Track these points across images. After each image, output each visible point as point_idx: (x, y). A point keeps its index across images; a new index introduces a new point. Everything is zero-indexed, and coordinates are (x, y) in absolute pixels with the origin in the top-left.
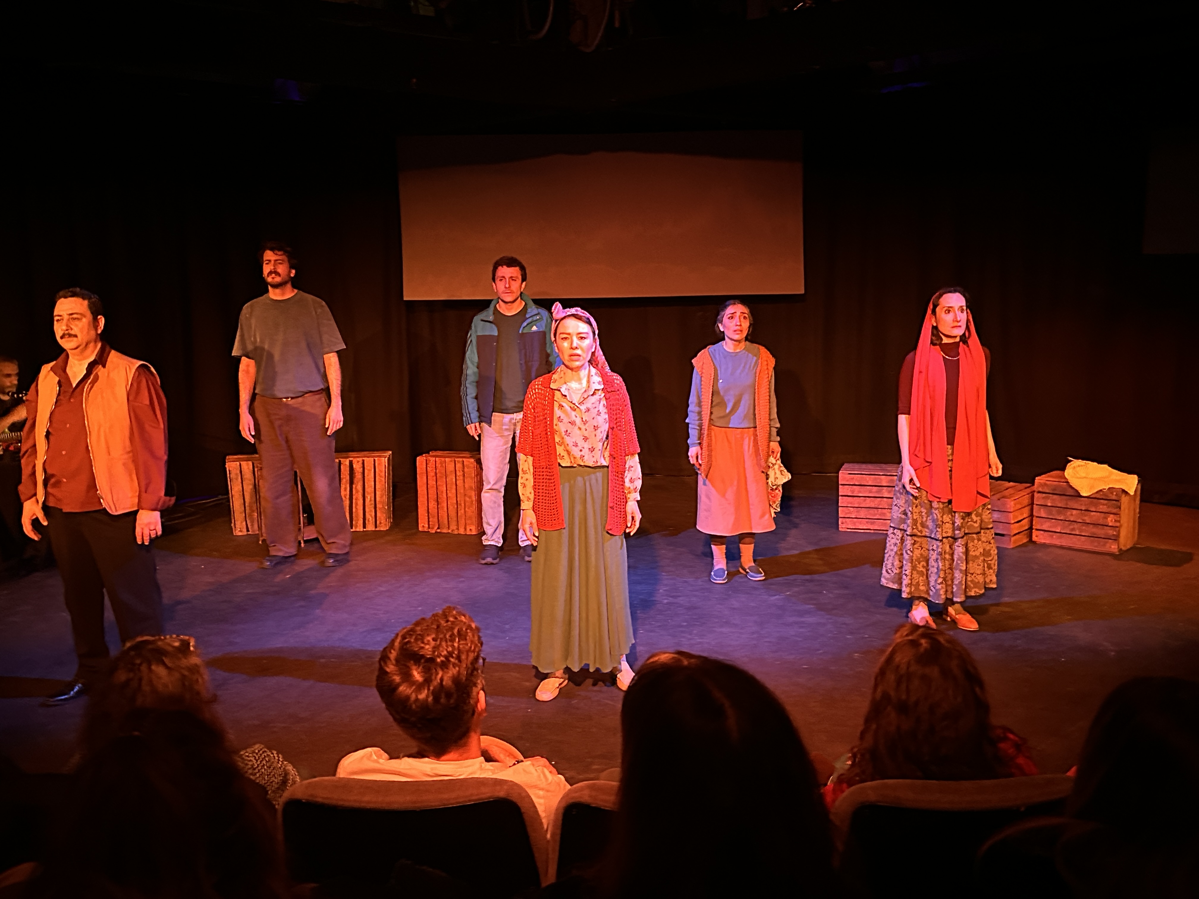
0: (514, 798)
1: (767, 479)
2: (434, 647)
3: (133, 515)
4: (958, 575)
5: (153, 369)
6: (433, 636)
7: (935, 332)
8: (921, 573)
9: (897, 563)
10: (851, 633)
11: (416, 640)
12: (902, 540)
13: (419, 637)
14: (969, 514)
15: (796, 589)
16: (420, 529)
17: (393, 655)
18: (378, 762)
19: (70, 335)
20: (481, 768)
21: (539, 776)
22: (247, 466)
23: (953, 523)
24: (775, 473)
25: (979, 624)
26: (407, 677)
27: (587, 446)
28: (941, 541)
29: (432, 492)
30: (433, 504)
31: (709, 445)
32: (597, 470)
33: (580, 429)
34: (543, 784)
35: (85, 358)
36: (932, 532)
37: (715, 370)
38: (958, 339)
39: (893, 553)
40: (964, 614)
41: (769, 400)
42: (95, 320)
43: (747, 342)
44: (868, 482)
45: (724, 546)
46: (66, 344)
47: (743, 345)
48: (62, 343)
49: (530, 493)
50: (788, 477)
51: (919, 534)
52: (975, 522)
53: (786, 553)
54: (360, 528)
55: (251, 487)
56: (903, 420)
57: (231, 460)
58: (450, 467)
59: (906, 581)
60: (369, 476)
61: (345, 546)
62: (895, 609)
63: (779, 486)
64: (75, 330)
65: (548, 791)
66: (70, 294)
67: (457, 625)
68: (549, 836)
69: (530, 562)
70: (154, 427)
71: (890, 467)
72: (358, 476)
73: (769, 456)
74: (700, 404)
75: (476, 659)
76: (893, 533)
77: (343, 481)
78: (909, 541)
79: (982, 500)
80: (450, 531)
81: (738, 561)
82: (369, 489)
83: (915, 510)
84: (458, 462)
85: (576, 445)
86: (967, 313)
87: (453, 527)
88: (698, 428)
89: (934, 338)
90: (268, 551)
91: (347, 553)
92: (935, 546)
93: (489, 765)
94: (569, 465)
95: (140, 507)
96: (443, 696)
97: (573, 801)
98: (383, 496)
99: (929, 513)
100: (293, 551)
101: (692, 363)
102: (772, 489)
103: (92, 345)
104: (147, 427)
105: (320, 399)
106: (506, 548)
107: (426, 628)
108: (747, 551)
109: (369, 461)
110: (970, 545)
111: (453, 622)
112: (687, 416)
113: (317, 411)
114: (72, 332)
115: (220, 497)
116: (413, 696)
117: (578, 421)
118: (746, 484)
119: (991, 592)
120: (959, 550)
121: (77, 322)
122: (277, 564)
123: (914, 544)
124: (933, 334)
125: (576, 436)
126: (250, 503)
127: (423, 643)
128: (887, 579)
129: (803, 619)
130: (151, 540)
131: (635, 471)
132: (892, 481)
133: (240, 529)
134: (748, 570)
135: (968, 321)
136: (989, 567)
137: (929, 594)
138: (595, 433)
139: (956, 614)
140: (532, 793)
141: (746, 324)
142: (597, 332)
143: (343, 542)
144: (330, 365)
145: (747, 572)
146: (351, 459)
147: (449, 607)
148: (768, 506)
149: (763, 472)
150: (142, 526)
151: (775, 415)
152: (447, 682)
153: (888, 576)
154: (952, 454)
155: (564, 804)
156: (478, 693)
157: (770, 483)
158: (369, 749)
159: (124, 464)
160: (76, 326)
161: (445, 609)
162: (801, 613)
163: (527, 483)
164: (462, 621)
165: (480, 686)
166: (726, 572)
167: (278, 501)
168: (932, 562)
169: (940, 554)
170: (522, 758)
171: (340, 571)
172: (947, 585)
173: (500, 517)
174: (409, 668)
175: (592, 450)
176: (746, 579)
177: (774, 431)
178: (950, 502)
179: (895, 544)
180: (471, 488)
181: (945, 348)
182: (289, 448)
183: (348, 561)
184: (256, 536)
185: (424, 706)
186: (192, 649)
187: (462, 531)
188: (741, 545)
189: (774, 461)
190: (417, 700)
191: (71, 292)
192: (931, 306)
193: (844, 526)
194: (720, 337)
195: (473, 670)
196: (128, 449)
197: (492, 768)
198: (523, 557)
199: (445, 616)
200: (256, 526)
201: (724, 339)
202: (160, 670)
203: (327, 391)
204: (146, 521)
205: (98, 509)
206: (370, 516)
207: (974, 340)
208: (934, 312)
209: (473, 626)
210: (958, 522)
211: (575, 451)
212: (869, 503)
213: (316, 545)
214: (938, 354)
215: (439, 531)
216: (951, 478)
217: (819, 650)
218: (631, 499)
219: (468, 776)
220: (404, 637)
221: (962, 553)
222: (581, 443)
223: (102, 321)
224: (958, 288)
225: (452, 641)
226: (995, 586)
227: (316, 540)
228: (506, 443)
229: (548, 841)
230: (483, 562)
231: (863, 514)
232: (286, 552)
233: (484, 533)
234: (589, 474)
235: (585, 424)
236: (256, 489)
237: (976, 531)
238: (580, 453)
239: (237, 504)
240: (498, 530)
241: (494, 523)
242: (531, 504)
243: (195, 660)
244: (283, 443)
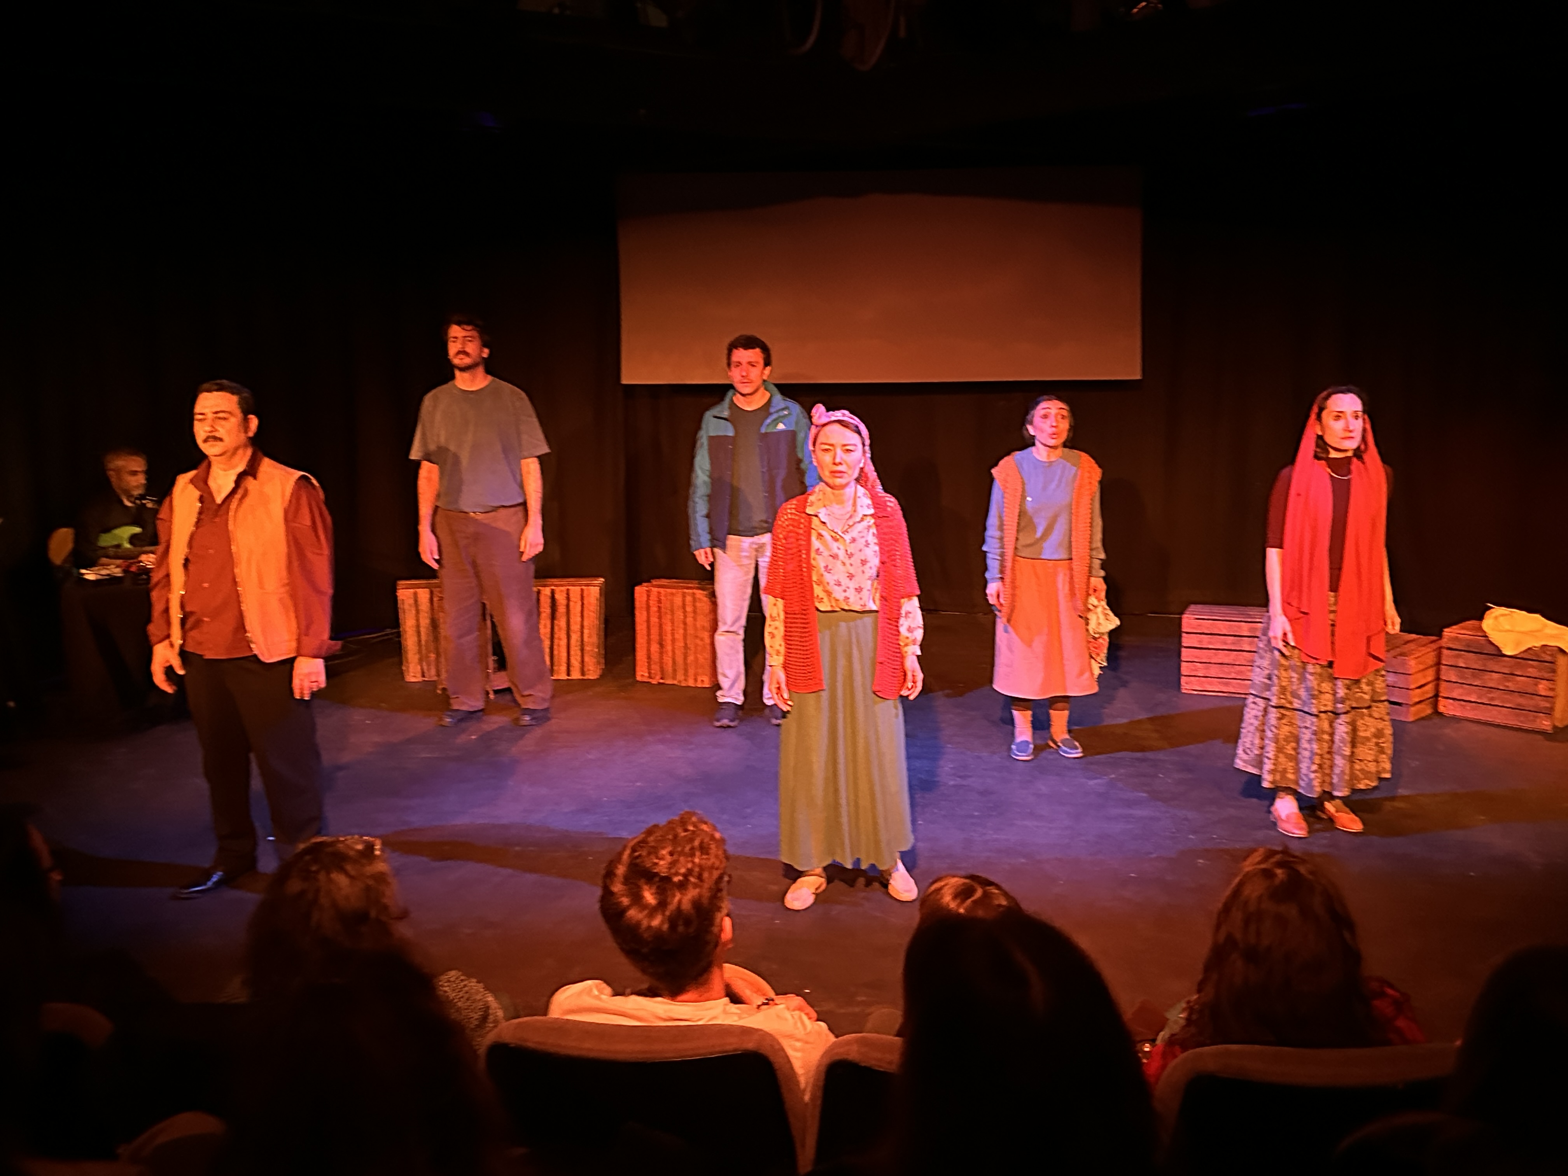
0: (766, 1051)
1: (1087, 624)
2: (670, 863)
3: (289, 663)
4: (1339, 761)
5: (314, 482)
6: (669, 849)
7: (1320, 442)
8: (1290, 757)
9: (1257, 741)
10: (1194, 832)
11: (649, 854)
12: (1265, 711)
13: (652, 850)
14: (1357, 682)
15: (1122, 771)
16: (639, 678)
17: (621, 870)
18: (600, 999)
19: (216, 439)
20: (725, 1012)
21: (795, 1023)
22: (424, 595)
23: (1335, 694)
24: (1098, 618)
25: (1364, 824)
26: (637, 899)
27: (852, 585)
28: (1316, 716)
29: (654, 631)
30: (655, 647)
31: (1013, 581)
32: (866, 615)
33: (844, 564)
34: (800, 1033)
35: (233, 467)
36: (1304, 703)
37: (1023, 484)
38: (1350, 454)
39: (1252, 728)
40: (1346, 813)
41: (1091, 523)
42: (246, 420)
43: (1066, 450)
44: (1220, 630)
45: (1030, 713)
46: (209, 449)
47: (1060, 451)
48: (206, 448)
49: (780, 645)
50: (1115, 622)
51: (1288, 705)
52: (1365, 692)
53: (1108, 722)
54: (563, 676)
55: (428, 621)
56: (1273, 555)
57: (404, 587)
58: (678, 600)
59: (1268, 766)
60: (576, 608)
61: (544, 700)
62: (1255, 800)
63: (1103, 634)
64: (221, 432)
65: (807, 1043)
66: (216, 387)
67: (698, 835)
68: (807, 1098)
69: (778, 725)
70: (318, 554)
71: (1254, 611)
72: (562, 609)
73: (1088, 595)
74: (1001, 528)
75: (721, 878)
76: (1254, 703)
77: (543, 615)
78: (1273, 714)
79: (1375, 665)
80: (675, 682)
81: (1047, 731)
82: (575, 627)
83: (1284, 674)
84: (689, 594)
85: (839, 584)
86: (1364, 419)
87: (680, 676)
88: (999, 558)
89: (1318, 450)
90: (449, 704)
91: (546, 710)
92: (1309, 722)
93: (734, 1008)
94: (829, 609)
95: (299, 654)
96: (681, 922)
97: (837, 1058)
98: (592, 637)
99: (1302, 679)
100: (479, 704)
101: (991, 474)
102: (1095, 638)
103: (240, 452)
104: (310, 555)
105: (516, 513)
106: (746, 707)
107: (660, 838)
108: (1059, 719)
109: (575, 591)
110: (1360, 723)
111: (693, 832)
112: (983, 542)
113: (511, 528)
114: (217, 435)
115: (388, 631)
116: (645, 923)
117: (841, 554)
118: (1059, 632)
119: (1384, 783)
120: (1342, 729)
121: (223, 422)
122: (461, 720)
123: (1280, 719)
124: (1317, 446)
125: (839, 573)
126: (427, 641)
127: (657, 858)
128: (1245, 761)
129: (1131, 812)
130: (313, 694)
131: (914, 618)
132: (1255, 629)
133: (413, 674)
134: (1060, 744)
135: (1364, 430)
136: (1382, 751)
137: (1297, 783)
138: (862, 568)
139: (1337, 812)
140: (785, 1043)
141: (1065, 425)
142: (868, 442)
143: (541, 694)
144: (529, 473)
145: (1059, 746)
146: (553, 588)
147: (688, 813)
148: (1088, 656)
149: (1081, 617)
150: (302, 677)
151: (1098, 543)
152: (686, 905)
153: (1245, 757)
154: (1336, 604)
155: (826, 1061)
156: (722, 920)
157: (1091, 632)
158: (589, 982)
159: (280, 600)
160: (222, 427)
161: (683, 815)
162: (1130, 804)
163: (775, 632)
164: (703, 830)
165: (725, 911)
166: (1032, 746)
167: (463, 640)
168: (1304, 744)
169: (1315, 733)
170: (771, 994)
171: (538, 732)
172: (1324, 774)
173: (739, 667)
174: (639, 888)
175: (859, 590)
176: (1057, 756)
177: (1097, 563)
178: (1331, 664)
179: (1256, 717)
180: (703, 627)
181: (1334, 464)
182: (477, 575)
183: (549, 719)
184: (434, 684)
185: (658, 934)
186: (377, 853)
187: (691, 683)
188: (1051, 711)
189: (1095, 602)
190: (649, 927)
191: (217, 384)
192: (1315, 409)
193: (1188, 686)
194: (1028, 443)
195: (716, 892)
196: (286, 581)
197: (738, 1012)
198: (769, 721)
199: (683, 822)
200: (433, 672)
201: (1033, 444)
202: (341, 880)
203: (524, 504)
204: (306, 671)
205: (250, 655)
206: (575, 662)
207: (1373, 455)
208: (1319, 418)
209: (717, 835)
210: (1341, 692)
211: (838, 593)
212: (1222, 657)
213: (508, 697)
214: (1323, 471)
215: (661, 681)
216: (1333, 635)
217: (1151, 853)
218: (910, 653)
219: (709, 1020)
220: (634, 850)
221: (1347, 733)
222: (845, 581)
223: (254, 422)
224: (1352, 387)
225: (693, 855)
226: (1388, 776)
227: (508, 690)
228: (747, 573)
229: (807, 1104)
230: (718, 724)
231: (1214, 671)
232: (472, 706)
233: (719, 687)
234: (854, 619)
235: (850, 558)
236: (434, 624)
237: (1366, 705)
238: (844, 594)
239: (410, 642)
240: (736, 685)
241: (731, 674)
242: (781, 659)
243: (381, 867)
244: (469, 567)
